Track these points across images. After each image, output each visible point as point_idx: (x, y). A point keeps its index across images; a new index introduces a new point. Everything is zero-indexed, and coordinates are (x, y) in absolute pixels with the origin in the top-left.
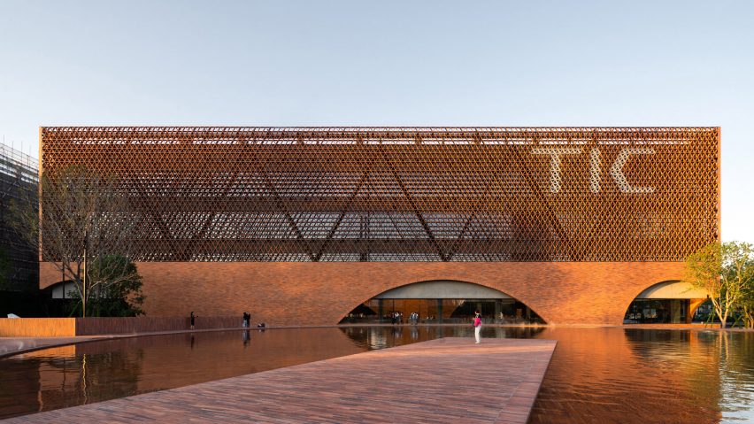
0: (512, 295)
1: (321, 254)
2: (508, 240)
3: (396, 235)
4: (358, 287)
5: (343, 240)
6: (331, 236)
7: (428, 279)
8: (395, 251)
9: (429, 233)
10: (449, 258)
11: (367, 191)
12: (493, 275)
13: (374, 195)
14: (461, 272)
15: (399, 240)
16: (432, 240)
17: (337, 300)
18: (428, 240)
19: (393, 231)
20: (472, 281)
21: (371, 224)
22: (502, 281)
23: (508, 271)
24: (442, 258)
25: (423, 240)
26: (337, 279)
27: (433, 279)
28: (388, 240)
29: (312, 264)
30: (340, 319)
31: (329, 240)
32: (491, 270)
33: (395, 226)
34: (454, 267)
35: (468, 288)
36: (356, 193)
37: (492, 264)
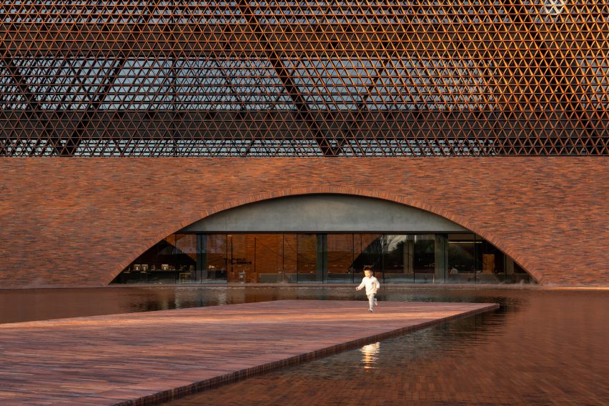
0: (465, 225)
1: (77, 141)
2: (456, 112)
3: (229, 102)
4: (152, 209)
5: (120, 113)
6: (96, 105)
7: (295, 192)
8: (227, 135)
9: (297, 98)
10: (338, 150)
11: (170, 12)
12: (427, 184)
13: (185, 21)
14: (362, 178)
15: (233, 113)
16: (302, 111)
17: (109, 234)
18: (294, 112)
19: (223, 94)
20: (383, 195)
21: (179, 81)
22: (445, 196)
23: (456, 176)
24: (324, 150)
25: (284, 112)
26: (108, 193)
27: (305, 191)
28: (212, 113)
29: (57, 161)
30: (114, 275)
31: (92, 113)
32: (422, 173)
33: (229, 85)
34: (347, 168)
35: (377, 210)
36: (146, 18)
37: (423, 162)
